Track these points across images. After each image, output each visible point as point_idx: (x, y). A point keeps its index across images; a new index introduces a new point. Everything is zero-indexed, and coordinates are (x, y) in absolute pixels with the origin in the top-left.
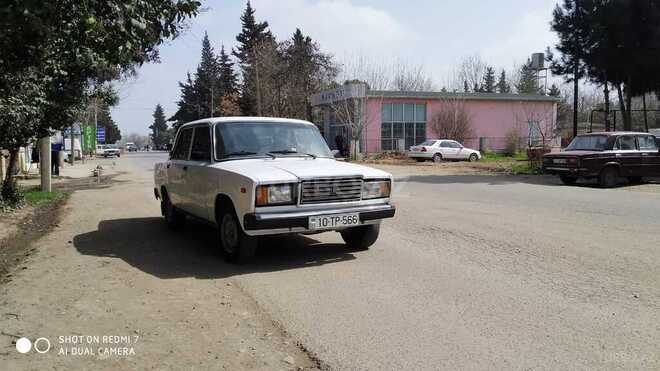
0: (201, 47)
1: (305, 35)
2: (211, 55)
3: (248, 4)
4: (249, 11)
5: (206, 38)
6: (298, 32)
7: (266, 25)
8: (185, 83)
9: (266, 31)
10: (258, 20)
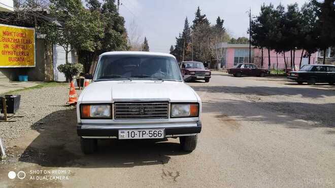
0: (184, 23)
1: (221, 19)
2: (188, 26)
3: (198, 8)
4: (199, 10)
5: (187, 18)
6: (219, 18)
7: (205, 16)
8: (178, 37)
9: (205, 18)
10: (202, 14)
